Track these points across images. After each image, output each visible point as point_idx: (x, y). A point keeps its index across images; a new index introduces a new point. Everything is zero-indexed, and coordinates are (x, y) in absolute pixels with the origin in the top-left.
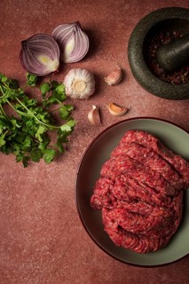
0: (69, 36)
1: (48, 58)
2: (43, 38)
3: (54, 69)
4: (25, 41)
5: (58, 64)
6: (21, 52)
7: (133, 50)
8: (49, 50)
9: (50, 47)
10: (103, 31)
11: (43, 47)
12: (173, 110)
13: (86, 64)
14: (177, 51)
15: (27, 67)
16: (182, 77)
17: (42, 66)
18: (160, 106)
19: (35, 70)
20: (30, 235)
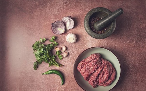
0: (67, 21)
1: (61, 28)
2: (59, 22)
3: (63, 32)
4: (53, 24)
6: (52, 27)
7: (86, 22)
9: (61, 25)
10: (79, 18)
11: (59, 25)
12: (103, 44)
13: (74, 30)
14: (100, 24)
15: (54, 32)
16: (102, 31)
17: (59, 31)
18: (99, 43)
20: (58, 86)
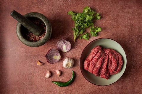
1: (56, 56)
2: (52, 51)
3: (60, 58)
4: (46, 55)
5: (60, 56)
6: (47, 60)
8: (56, 54)
9: (55, 52)
11: (53, 54)
15: (51, 62)
17: (55, 60)
19: (54, 62)
